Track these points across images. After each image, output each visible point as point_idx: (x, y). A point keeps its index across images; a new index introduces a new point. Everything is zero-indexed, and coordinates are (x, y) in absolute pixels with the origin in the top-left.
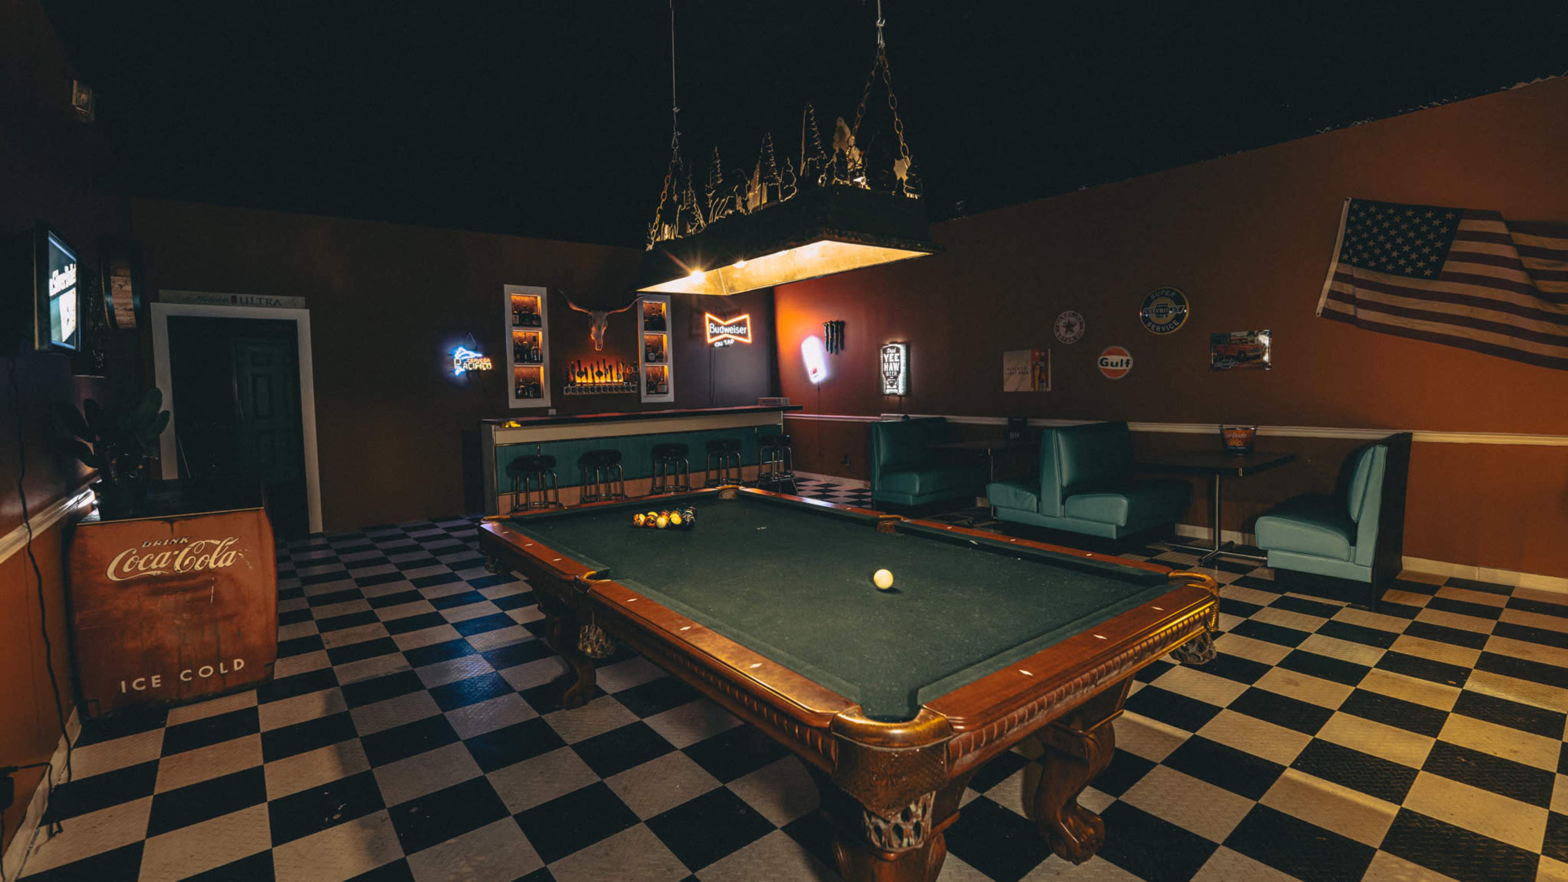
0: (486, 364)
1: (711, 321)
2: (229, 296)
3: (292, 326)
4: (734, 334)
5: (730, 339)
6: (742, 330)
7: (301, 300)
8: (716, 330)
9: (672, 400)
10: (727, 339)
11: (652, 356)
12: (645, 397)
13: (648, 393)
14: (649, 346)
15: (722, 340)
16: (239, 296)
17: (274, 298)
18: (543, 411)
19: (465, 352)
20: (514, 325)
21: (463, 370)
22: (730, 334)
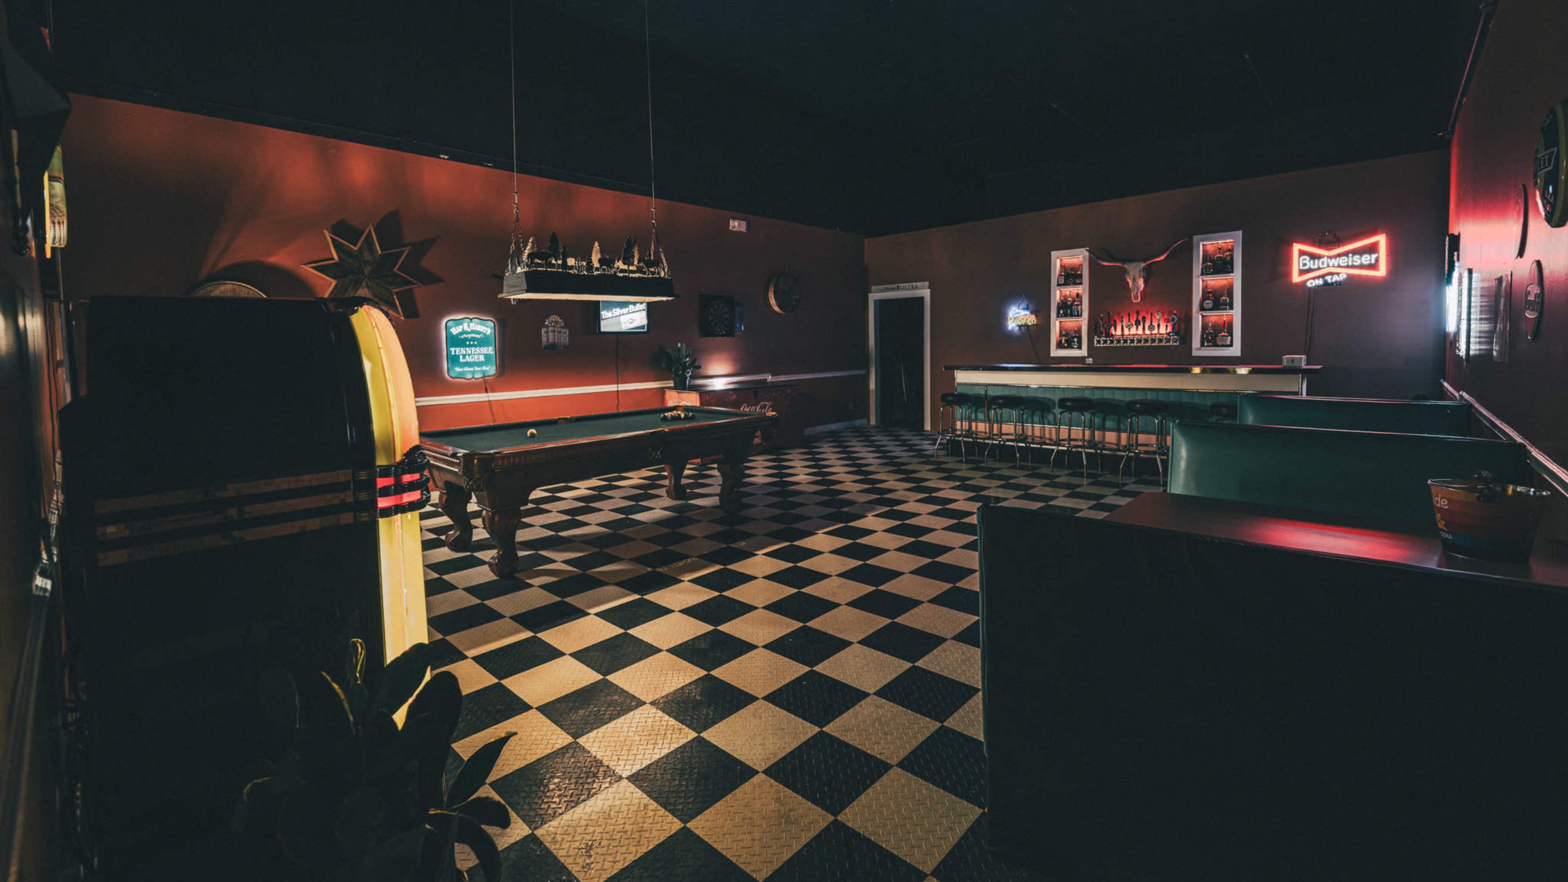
0: (1031, 320)
1: (1302, 253)
2: (895, 286)
3: (921, 299)
4: (1348, 267)
5: (1338, 274)
6: (1366, 259)
7: (927, 283)
8: (1310, 264)
9: (1239, 354)
10: (1332, 274)
11: (1209, 303)
12: (1198, 349)
13: (1202, 345)
14: (1209, 292)
15: (1323, 276)
16: (900, 285)
17: (915, 284)
18: (1082, 359)
19: (1017, 311)
20: (1059, 285)
21: (1014, 325)
22: (1339, 266)
